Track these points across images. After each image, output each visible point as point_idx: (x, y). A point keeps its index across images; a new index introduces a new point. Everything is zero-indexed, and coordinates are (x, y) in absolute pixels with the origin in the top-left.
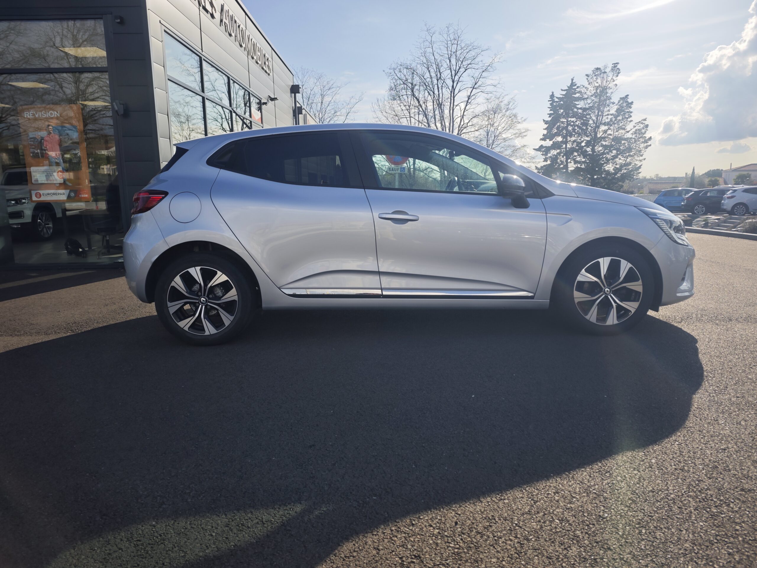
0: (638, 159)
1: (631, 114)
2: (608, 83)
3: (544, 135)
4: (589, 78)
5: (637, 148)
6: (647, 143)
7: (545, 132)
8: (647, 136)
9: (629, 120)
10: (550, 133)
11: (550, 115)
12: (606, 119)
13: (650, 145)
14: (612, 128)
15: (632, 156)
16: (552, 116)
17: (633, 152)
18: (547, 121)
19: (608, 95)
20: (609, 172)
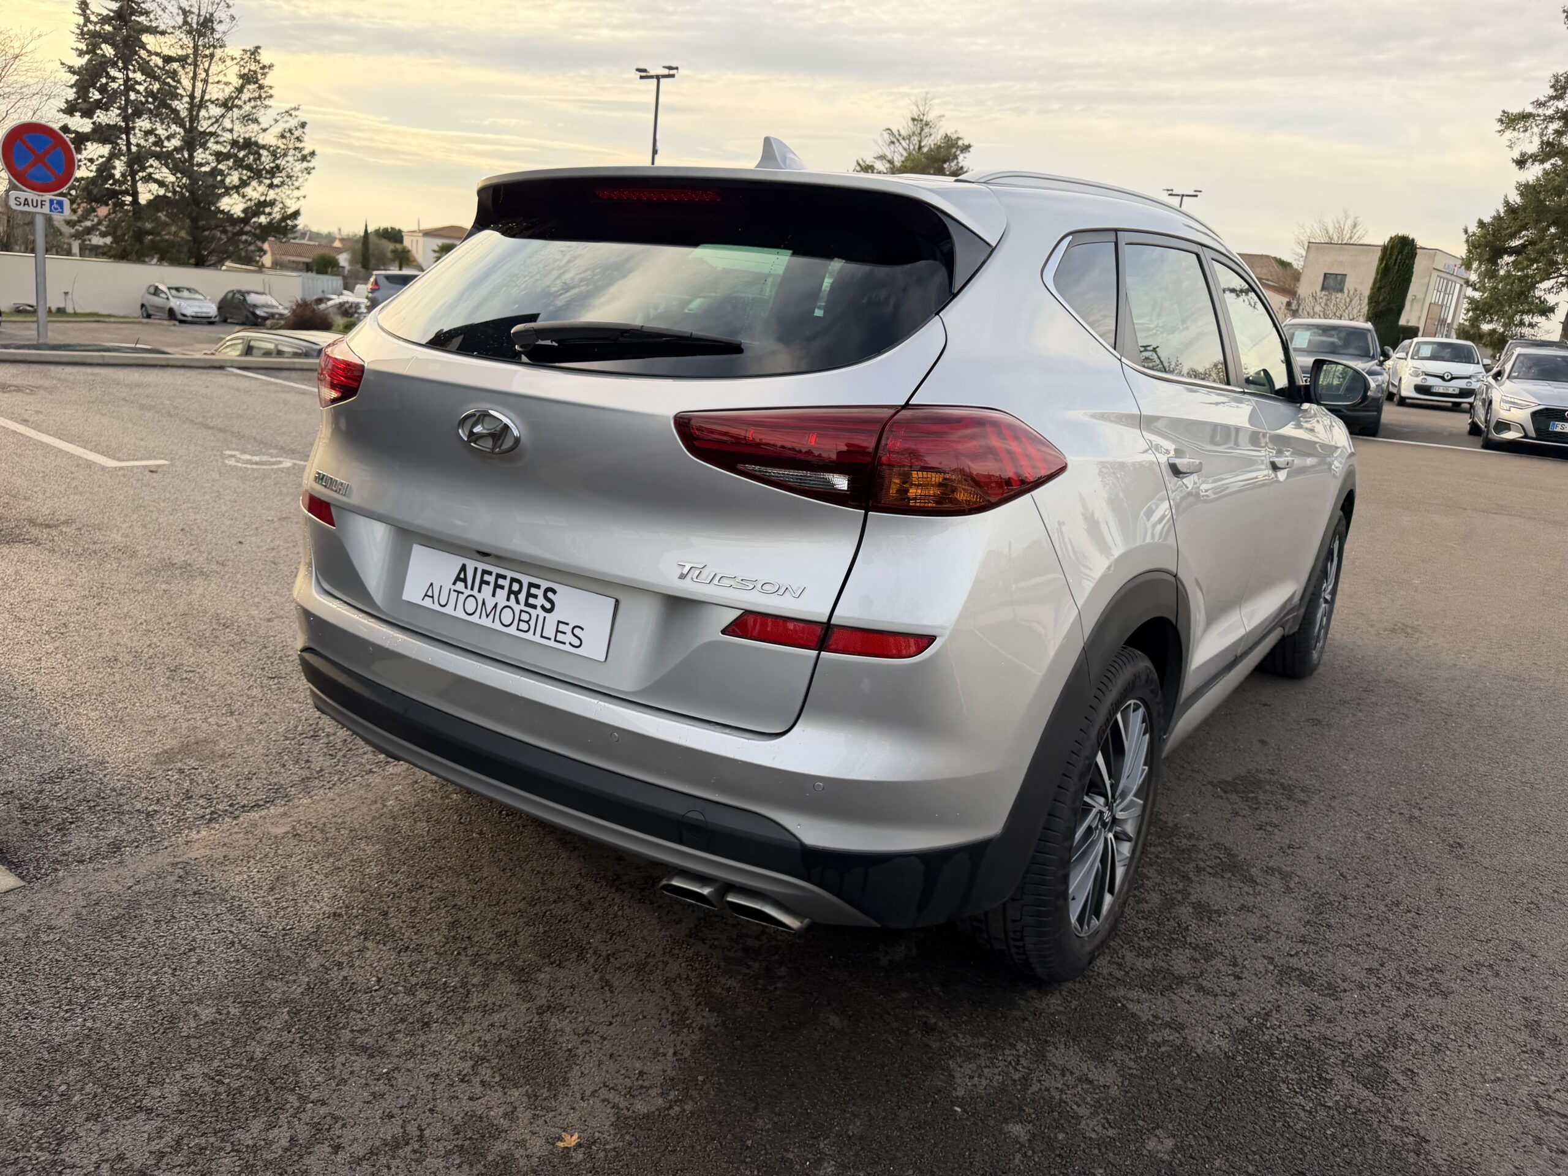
1: (271, 92)
2: (215, 6)
3: (67, 102)
5: (290, 171)
6: (309, 161)
7: (71, 94)
8: (308, 146)
9: (267, 102)
10: (85, 101)
11: (81, 53)
12: (215, 92)
13: (314, 168)
14: (230, 114)
15: (277, 186)
16: (87, 57)
17: (279, 179)
18: (72, 67)
19: (217, 36)
20: (232, 215)
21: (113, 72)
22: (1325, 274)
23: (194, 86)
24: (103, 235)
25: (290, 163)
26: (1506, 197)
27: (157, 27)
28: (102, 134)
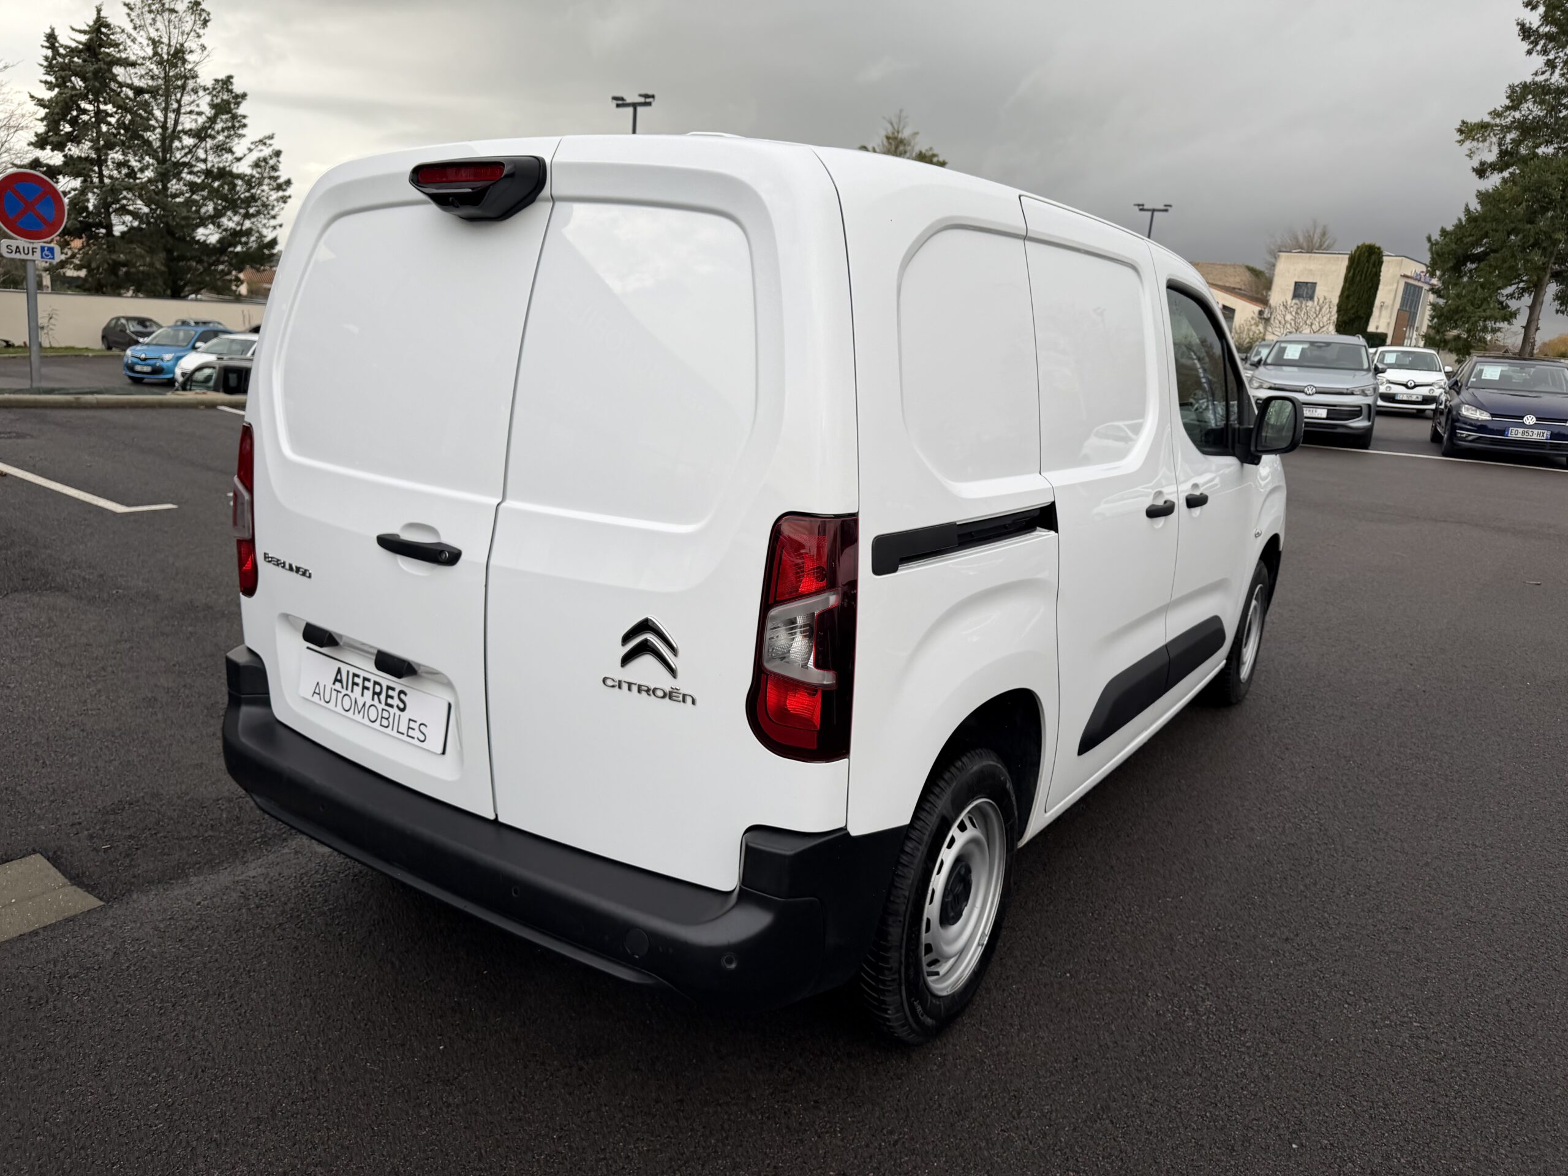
0: (265, 221)
1: (244, 121)
2: (185, 36)
3: (37, 135)
4: (133, 15)
5: (264, 199)
6: (284, 190)
7: (41, 128)
8: (283, 175)
9: (240, 132)
10: (55, 134)
11: (50, 86)
12: (188, 122)
13: (290, 197)
14: (203, 145)
15: (253, 216)
16: (57, 90)
17: (254, 208)
18: (42, 100)
19: (188, 67)
20: (208, 245)
21: (84, 105)
22: (1296, 283)
23: (166, 117)
24: (78, 268)
25: (266, 191)
26: (1467, 205)
27: (127, 59)
28: (72, 166)
